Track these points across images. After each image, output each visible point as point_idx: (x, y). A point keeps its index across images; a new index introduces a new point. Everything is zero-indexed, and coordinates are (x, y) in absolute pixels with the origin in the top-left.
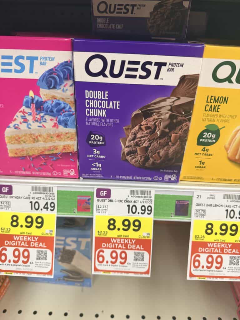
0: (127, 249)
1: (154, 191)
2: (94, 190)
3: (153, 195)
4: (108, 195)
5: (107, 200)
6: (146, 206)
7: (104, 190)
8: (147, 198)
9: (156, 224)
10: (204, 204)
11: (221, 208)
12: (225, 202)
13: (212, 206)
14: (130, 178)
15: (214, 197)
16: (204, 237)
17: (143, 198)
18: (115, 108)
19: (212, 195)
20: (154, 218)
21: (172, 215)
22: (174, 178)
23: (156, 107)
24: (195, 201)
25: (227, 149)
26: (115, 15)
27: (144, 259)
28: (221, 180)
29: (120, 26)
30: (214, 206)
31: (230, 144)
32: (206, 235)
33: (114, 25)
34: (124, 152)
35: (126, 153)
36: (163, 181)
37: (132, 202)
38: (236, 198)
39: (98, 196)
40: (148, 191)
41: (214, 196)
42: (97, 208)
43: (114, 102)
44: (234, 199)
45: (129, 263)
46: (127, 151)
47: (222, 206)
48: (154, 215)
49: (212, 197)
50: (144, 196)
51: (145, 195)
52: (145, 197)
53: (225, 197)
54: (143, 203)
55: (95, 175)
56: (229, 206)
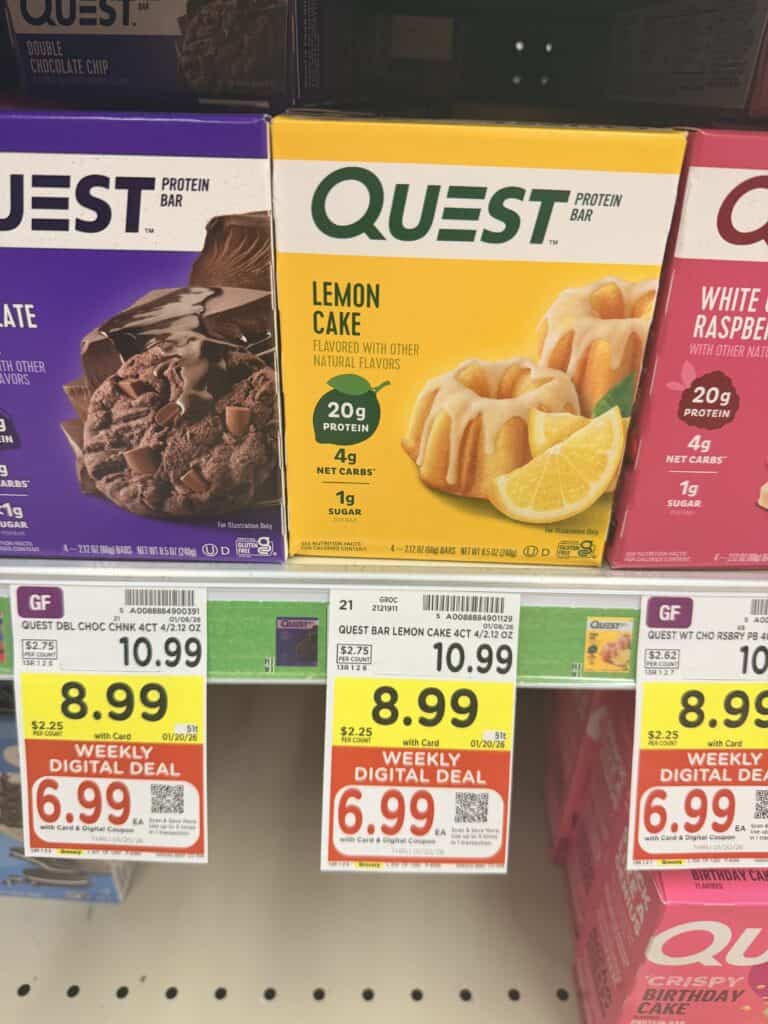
0: (127, 775)
1: (205, 591)
2: (8, 593)
3: (201, 602)
4: (55, 609)
5: (54, 625)
6: (183, 639)
7: (41, 591)
8: (182, 615)
9: (216, 694)
10: (366, 627)
11: (419, 638)
12: (430, 620)
13: (391, 632)
14: (126, 550)
15: (393, 604)
16: (371, 734)
17: (171, 615)
18: (22, 325)
19: (387, 600)
20: (208, 676)
21: (267, 665)
22: (265, 549)
23: (151, 319)
24: (336, 618)
25: (412, 454)
26: (76, 29)
27: (185, 807)
28: (420, 550)
29: (100, 66)
30: (396, 632)
31: (418, 439)
32: (375, 727)
33: (79, 61)
34: (84, 470)
35: (90, 469)
36: (233, 559)
37: (137, 627)
38: (465, 608)
39: (24, 610)
40: (183, 592)
41: (394, 600)
42: (26, 651)
43: (15, 306)
44: (458, 610)
45: (138, 821)
46: (93, 465)
47: (421, 632)
48: (209, 668)
49: (388, 605)
50: (172, 607)
51: (175, 603)
52: (174, 611)
53: (429, 603)
54: (172, 630)
55: (10, 543)
56: (445, 633)
